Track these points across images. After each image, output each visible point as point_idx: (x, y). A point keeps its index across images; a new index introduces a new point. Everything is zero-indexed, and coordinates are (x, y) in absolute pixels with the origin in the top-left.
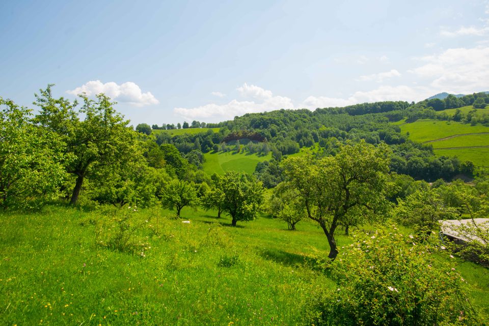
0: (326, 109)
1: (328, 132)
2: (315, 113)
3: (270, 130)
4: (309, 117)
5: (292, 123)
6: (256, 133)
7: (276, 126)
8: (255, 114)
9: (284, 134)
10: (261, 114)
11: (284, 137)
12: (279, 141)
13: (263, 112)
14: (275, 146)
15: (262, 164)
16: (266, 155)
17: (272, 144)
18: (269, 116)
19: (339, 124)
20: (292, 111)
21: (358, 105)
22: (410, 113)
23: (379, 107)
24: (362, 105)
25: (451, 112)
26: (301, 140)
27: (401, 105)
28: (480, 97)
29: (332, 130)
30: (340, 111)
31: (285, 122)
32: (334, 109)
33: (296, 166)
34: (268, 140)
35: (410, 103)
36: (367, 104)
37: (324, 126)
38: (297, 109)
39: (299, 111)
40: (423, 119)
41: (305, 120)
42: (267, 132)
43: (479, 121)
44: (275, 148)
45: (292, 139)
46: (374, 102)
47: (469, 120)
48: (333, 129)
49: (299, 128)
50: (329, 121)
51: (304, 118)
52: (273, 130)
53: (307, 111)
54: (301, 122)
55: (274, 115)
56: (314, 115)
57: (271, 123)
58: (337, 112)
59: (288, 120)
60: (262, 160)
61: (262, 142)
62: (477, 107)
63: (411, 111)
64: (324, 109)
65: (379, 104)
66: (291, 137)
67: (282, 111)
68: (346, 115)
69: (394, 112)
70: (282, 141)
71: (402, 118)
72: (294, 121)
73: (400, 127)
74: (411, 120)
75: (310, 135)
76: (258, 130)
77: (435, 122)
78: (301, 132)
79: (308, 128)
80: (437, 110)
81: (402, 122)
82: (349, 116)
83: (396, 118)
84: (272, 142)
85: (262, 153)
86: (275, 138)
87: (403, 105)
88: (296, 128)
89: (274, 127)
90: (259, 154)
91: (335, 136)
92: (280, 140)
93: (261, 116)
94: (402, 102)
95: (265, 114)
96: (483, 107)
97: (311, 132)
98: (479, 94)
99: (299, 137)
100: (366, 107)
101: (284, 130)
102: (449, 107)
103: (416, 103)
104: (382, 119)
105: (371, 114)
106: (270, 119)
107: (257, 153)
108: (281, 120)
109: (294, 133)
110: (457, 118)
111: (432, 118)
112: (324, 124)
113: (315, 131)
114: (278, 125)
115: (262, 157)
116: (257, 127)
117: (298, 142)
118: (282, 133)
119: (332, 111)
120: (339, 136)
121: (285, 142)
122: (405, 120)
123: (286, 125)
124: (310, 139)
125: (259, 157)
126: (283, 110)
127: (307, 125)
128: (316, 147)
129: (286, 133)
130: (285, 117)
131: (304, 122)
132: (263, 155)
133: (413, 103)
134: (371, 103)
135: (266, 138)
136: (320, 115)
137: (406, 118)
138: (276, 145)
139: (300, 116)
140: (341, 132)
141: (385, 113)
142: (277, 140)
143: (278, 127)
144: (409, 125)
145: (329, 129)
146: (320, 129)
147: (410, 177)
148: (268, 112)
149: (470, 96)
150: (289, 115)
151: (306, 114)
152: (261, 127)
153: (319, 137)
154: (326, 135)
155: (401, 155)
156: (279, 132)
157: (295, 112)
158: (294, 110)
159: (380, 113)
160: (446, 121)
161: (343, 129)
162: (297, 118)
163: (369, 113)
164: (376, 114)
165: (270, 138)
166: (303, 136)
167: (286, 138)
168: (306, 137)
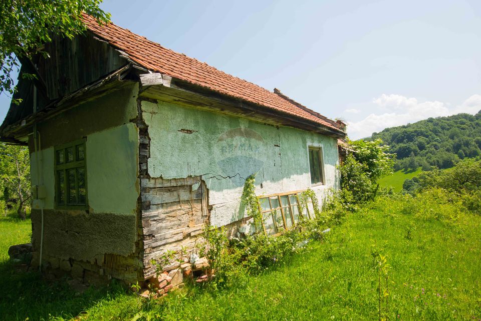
3: (417, 143)
4: (469, 122)
5: (446, 132)
6: (400, 148)
7: (425, 138)
8: (397, 128)
9: (435, 146)
10: (404, 127)
11: (436, 149)
12: (429, 154)
13: (406, 125)
14: (425, 161)
15: (411, 181)
16: (414, 170)
17: (421, 158)
18: (413, 128)
20: (444, 118)
26: (460, 151)
31: (435, 132)
34: (416, 155)
38: (451, 115)
39: (454, 117)
41: (463, 126)
42: (413, 146)
44: (426, 162)
45: (448, 150)
49: (455, 137)
51: (461, 124)
52: (420, 143)
53: (465, 116)
54: (457, 130)
55: (419, 126)
56: (477, 119)
57: (418, 135)
59: (440, 130)
60: (410, 177)
61: (408, 157)
67: (431, 120)
70: (433, 153)
72: (448, 129)
75: (473, 143)
76: (402, 145)
78: (460, 141)
79: (469, 136)
84: (421, 156)
85: (409, 169)
86: (424, 152)
88: (452, 137)
89: (421, 139)
90: (406, 170)
92: (431, 153)
93: (404, 129)
95: (409, 126)
97: (474, 140)
99: (456, 148)
101: (435, 141)
106: (415, 131)
107: (403, 170)
108: (430, 130)
109: (450, 143)
114: (427, 137)
115: (409, 174)
116: (400, 141)
117: (456, 153)
118: (433, 145)
121: (438, 155)
123: (437, 135)
124: (473, 148)
125: (406, 173)
126: (431, 118)
127: (468, 132)
129: (439, 145)
130: (436, 126)
131: (463, 129)
132: (411, 172)
135: (412, 153)
138: (427, 159)
139: (456, 123)
142: (427, 153)
143: (427, 139)
148: (412, 123)
150: (440, 123)
151: (464, 120)
152: (405, 141)
156: (428, 144)
157: (448, 119)
158: (447, 116)
162: (452, 126)
165: (417, 152)
166: (463, 146)
167: (438, 150)
168: (468, 147)
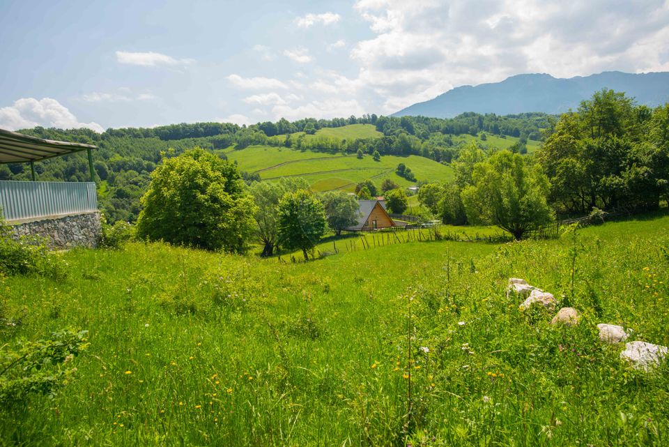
0: (124, 130)
1: (125, 163)
2: (104, 137)
19: (143, 152)
21: (173, 126)
22: (238, 138)
23: (202, 129)
24: (177, 126)
25: (282, 138)
27: (229, 128)
28: (311, 122)
29: (130, 161)
30: (147, 133)
32: (135, 130)
35: (241, 126)
36: (185, 125)
37: (118, 155)
40: (254, 145)
43: (308, 147)
46: (195, 123)
47: (299, 147)
48: (133, 159)
50: (128, 148)
58: (142, 135)
62: (308, 133)
63: (240, 135)
64: (121, 129)
65: (201, 125)
68: (156, 139)
69: (220, 137)
71: (231, 145)
73: (227, 155)
74: (241, 146)
77: (266, 148)
80: (269, 136)
81: (230, 149)
82: (159, 140)
83: (222, 144)
87: (232, 129)
91: (135, 169)
94: (231, 125)
96: (313, 133)
98: (310, 119)
100: (184, 128)
102: (282, 133)
103: (247, 127)
104: (205, 145)
105: (191, 139)
110: (288, 144)
111: (263, 144)
112: (118, 153)
113: (100, 162)
119: (133, 134)
120: (143, 168)
122: (234, 146)
128: (103, 186)
133: (244, 126)
134: (191, 123)
136: (112, 139)
137: (235, 144)
140: (145, 163)
141: (209, 137)
144: (239, 152)
145: (126, 159)
146: (111, 159)
149: (302, 121)
153: (108, 172)
154: (120, 167)
159: (203, 138)
160: (277, 148)
161: (149, 159)
163: (189, 137)
164: (198, 139)
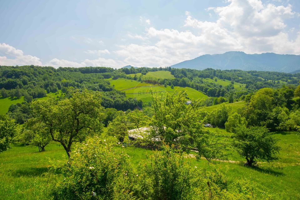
0: (66, 68)
1: (68, 83)
2: (58, 70)
3: (22, 79)
4: (54, 73)
5: (41, 75)
6: (9, 82)
7: (27, 77)
8: (8, 67)
9: (34, 83)
10: (13, 67)
11: (35, 85)
12: (29, 88)
13: (15, 66)
14: (26, 92)
15: (15, 106)
16: (18, 98)
17: (24, 90)
18: (20, 69)
19: (75, 78)
20: (40, 67)
21: (86, 67)
22: (114, 74)
23: (99, 70)
24: (89, 68)
25: (133, 76)
26: (48, 88)
27: (110, 70)
28: (144, 69)
29: (70, 82)
30: (76, 70)
31: (35, 75)
32: (71, 68)
33: (41, 106)
34: (20, 88)
35: (114, 69)
36: (92, 67)
37: (64, 79)
38: (44, 66)
39: (46, 67)
40: (121, 78)
41: (50, 74)
42: (19, 81)
43: (144, 81)
44: (27, 93)
45: (41, 87)
46: (96, 67)
47: (140, 80)
48: (71, 81)
49: (46, 80)
50: (68, 76)
51: (50, 73)
52: (24, 80)
53: (52, 68)
54: (48, 76)
55: (25, 69)
56: (58, 71)
57: (23, 75)
58: (74, 71)
59: (38, 74)
60: (15, 103)
61: (15, 88)
62: (143, 74)
63: (115, 73)
64: (65, 68)
65: (99, 68)
66: (40, 86)
67: (32, 67)
68: (80, 73)
69: (106, 73)
70: (33, 88)
71: (111, 77)
72: (42, 74)
73: (110, 82)
74: (115, 78)
75: (55, 84)
76: (10, 80)
77: (126, 80)
78: (48, 82)
79: (53, 80)
80: (127, 74)
81: (110, 79)
82: (81, 73)
83: (107, 77)
84: (24, 89)
85: (15, 97)
86: (26, 86)
87: (111, 70)
88: (44, 80)
89: (25, 78)
90: (12, 97)
91: (72, 86)
92: (31, 87)
93: (13, 69)
94: (111, 68)
95: (17, 67)
96: (145, 74)
97: (56, 83)
98: (143, 68)
99: (46, 86)
100: (91, 69)
101: (34, 80)
102: (132, 73)
103: (117, 69)
104: (100, 77)
105: (94, 73)
106: (21, 72)
107: (10, 97)
108: (32, 73)
109: (43, 83)
110: (135, 79)
111: (125, 78)
112: (64, 78)
113: (58, 82)
114: (29, 77)
115: (14, 101)
116: (9, 76)
117: (46, 89)
118: (32, 82)
119: (70, 70)
120: (75, 86)
121: (35, 89)
122: (112, 78)
123: (35, 77)
124: (55, 87)
125: (12, 100)
126: (33, 65)
127: (53, 78)
128: (60, 93)
129: (36, 83)
130: (34, 71)
131: (50, 75)
132: (15, 99)
134: (94, 67)
135: (18, 86)
136: (62, 72)
137: (113, 77)
138: (28, 91)
139: (47, 71)
140: (76, 83)
141: (101, 73)
142: (28, 87)
143: (29, 78)
144: (114, 81)
145: (68, 81)
146: (62, 81)
147: (115, 109)
148: (19, 66)
149: (140, 68)
150: (38, 70)
151: (51, 71)
152: (13, 77)
153: (61, 86)
154: (66, 85)
155: (110, 97)
156: (29, 81)
157: (43, 68)
158: (42, 66)
159: (99, 73)
160: (130, 80)
161: (77, 82)
162: (45, 73)
163: (93, 72)
164: (97, 74)
165: (21, 86)
166: (50, 85)
167: (36, 86)
168: (52, 86)
